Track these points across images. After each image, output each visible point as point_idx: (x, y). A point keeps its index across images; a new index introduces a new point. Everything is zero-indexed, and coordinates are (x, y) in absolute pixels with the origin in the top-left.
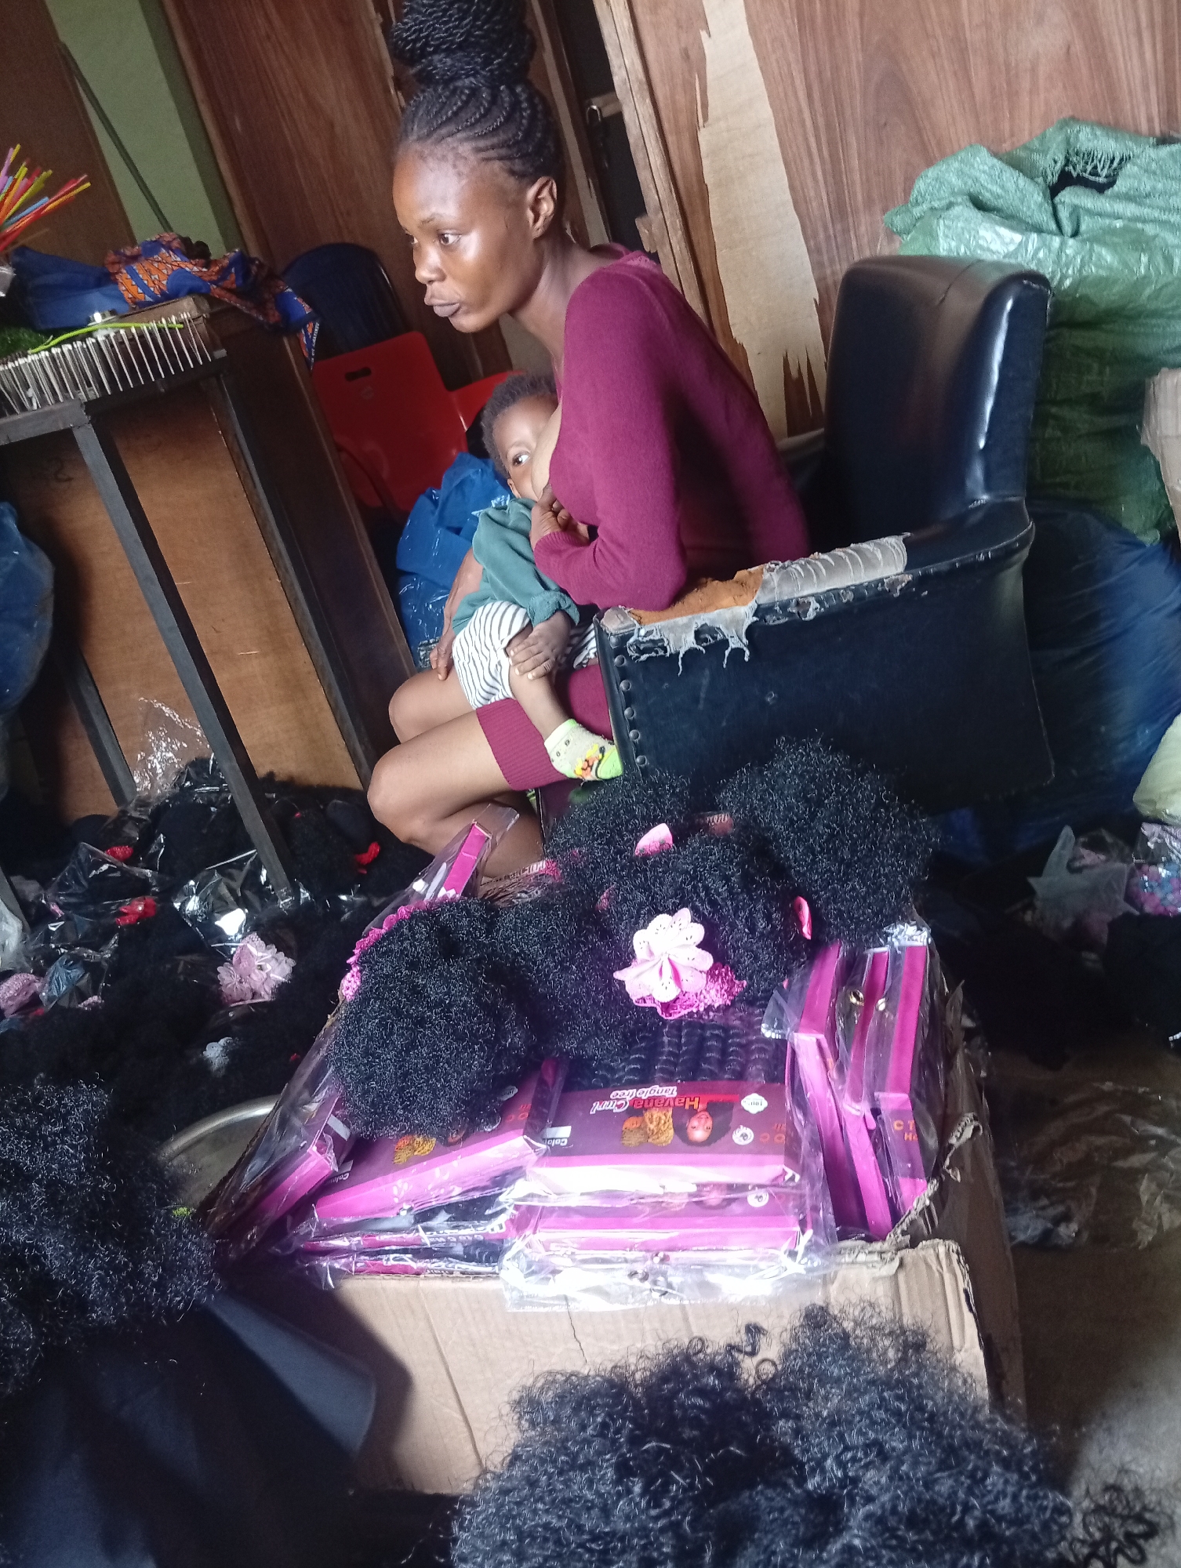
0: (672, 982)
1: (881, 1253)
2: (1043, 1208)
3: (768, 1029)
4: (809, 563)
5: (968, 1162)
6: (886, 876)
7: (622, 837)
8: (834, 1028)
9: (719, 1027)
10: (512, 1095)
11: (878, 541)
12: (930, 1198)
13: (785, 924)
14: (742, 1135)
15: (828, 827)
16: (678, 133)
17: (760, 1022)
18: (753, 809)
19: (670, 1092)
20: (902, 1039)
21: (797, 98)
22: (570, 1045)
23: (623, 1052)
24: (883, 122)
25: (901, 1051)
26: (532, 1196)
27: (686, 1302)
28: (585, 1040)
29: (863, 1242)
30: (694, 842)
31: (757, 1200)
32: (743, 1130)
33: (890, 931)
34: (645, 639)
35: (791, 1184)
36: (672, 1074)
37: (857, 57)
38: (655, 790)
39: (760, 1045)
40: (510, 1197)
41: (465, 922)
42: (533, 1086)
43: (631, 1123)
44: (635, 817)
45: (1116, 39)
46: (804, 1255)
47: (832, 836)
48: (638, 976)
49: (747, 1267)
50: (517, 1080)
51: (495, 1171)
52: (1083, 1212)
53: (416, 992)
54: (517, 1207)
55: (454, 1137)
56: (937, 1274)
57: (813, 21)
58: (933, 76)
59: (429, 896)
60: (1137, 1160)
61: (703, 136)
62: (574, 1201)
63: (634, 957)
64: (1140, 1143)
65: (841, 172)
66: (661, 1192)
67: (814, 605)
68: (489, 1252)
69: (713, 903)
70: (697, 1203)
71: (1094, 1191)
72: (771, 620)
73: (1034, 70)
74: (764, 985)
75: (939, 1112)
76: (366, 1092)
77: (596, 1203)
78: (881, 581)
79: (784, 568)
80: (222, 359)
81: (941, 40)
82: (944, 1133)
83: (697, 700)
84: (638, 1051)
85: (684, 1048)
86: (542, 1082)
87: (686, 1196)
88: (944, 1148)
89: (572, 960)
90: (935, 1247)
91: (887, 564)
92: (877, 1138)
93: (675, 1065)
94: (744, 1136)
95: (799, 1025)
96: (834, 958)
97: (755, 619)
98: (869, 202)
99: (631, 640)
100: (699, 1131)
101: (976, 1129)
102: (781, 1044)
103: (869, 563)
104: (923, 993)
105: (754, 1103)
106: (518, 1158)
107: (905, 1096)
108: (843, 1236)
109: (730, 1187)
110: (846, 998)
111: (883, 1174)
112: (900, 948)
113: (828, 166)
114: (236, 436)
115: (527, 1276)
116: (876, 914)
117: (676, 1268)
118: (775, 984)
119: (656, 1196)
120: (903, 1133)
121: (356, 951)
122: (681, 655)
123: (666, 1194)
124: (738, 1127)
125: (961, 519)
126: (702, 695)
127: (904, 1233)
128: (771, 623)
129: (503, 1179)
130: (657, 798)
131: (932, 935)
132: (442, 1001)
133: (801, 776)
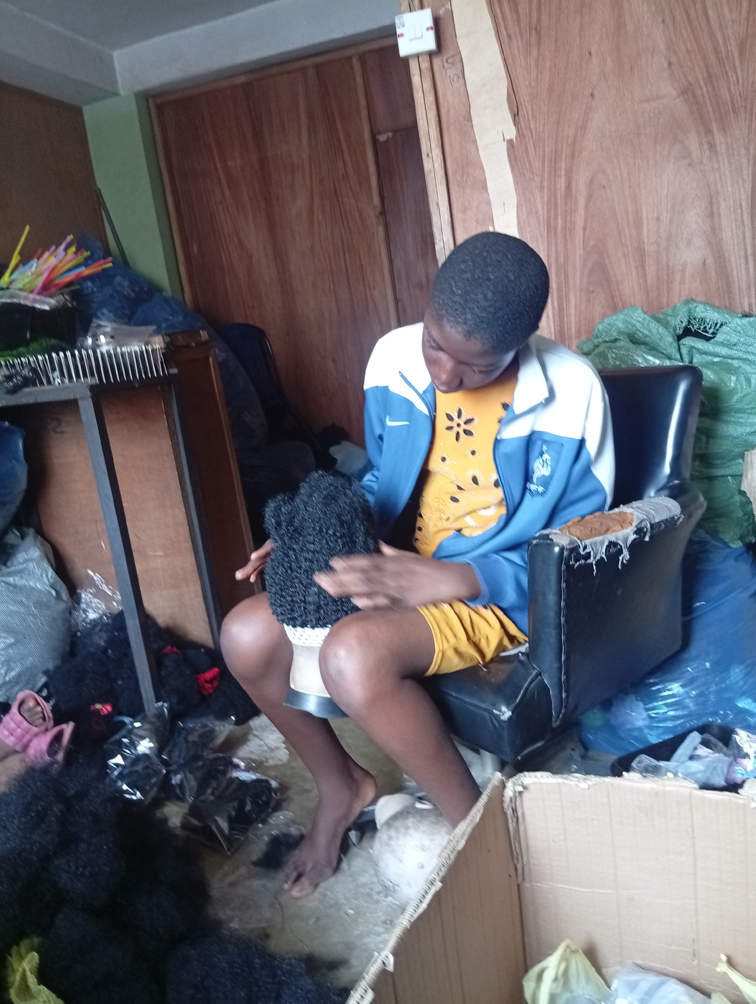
24: (591, 290)
37: (580, 252)
45: (733, 259)
57: (556, 229)
58: (624, 268)
65: (564, 315)
73: (683, 271)
80: (174, 375)
81: (630, 248)
98: (579, 334)
113: (556, 311)
114: (174, 421)
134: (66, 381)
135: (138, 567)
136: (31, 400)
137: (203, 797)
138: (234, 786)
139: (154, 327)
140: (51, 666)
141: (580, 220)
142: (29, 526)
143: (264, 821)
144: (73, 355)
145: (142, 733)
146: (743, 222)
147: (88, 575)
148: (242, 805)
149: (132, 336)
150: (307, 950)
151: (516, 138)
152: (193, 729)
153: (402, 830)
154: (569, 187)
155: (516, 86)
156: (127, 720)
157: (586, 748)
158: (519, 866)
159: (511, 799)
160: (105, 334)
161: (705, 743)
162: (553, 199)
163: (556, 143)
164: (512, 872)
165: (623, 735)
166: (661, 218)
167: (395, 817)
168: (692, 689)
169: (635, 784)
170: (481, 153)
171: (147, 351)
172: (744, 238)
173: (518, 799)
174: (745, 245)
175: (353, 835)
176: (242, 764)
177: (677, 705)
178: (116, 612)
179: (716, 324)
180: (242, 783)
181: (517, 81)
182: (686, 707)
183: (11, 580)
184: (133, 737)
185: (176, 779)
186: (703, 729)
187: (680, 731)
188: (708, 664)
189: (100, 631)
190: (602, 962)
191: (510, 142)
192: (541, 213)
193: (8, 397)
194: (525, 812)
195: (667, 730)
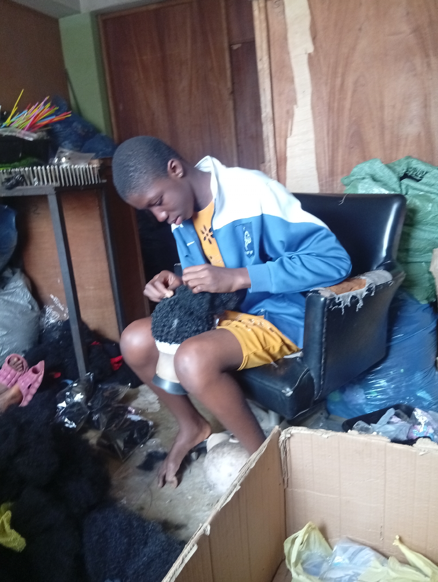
16: (280, 137)
21: (324, 134)
37: (346, 124)
57: (333, 109)
58: (371, 134)
61: (289, 140)
65: (334, 161)
73: (406, 139)
80: (105, 183)
81: (376, 123)
114: (103, 210)
134: (41, 183)
135: (79, 295)
136: (20, 194)
137: (109, 429)
138: (128, 423)
139: (93, 155)
140: (27, 348)
141: (347, 104)
142: (17, 267)
143: (144, 443)
144: (46, 169)
145: (77, 389)
147: (50, 298)
148: (132, 435)
149: (81, 158)
150: (164, 518)
151: (314, 52)
152: (107, 389)
153: (221, 454)
154: (342, 84)
155: (316, 20)
156: (69, 382)
157: (329, 413)
158: (286, 479)
159: (283, 441)
160: (65, 157)
161: (397, 415)
162: (333, 91)
163: (337, 57)
164: (281, 482)
165: (351, 407)
166: (396, 106)
167: (217, 446)
168: (392, 384)
169: (354, 437)
170: (292, 61)
171: (89, 168)
173: (287, 441)
175: (194, 455)
176: (133, 411)
177: (383, 392)
178: (66, 320)
179: (423, 172)
180: (133, 422)
182: (387, 394)
183: (6, 298)
184: (72, 392)
185: (95, 417)
186: (396, 407)
187: (383, 407)
188: (402, 370)
189: (56, 330)
190: (329, 535)
191: (310, 54)
192: (325, 99)
193: (7, 191)
194: (291, 448)
195: (376, 406)
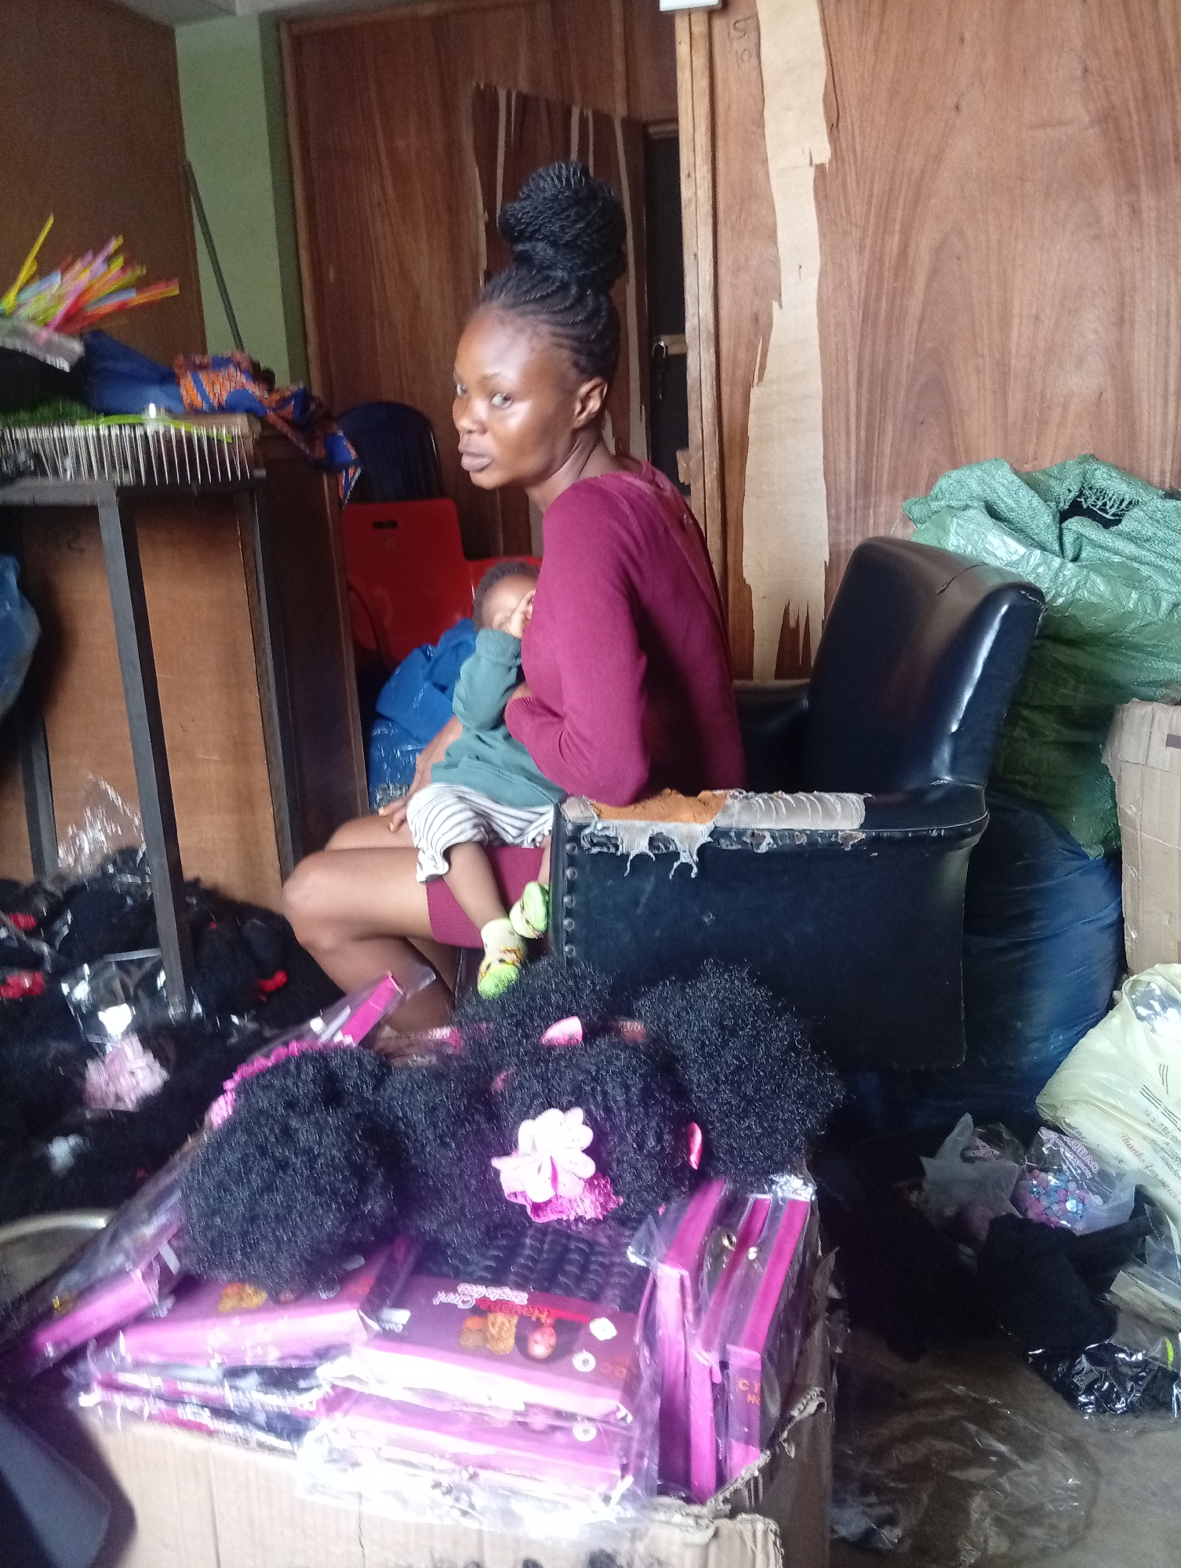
0: (549, 1183)
1: (697, 1517)
2: (871, 1506)
3: (633, 1253)
4: (772, 799)
5: (805, 1439)
6: (783, 1121)
7: (532, 1020)
8: (700, 1267)
9: (584, 1241)
10: (355, 1265)
11: (840, 794)
12: (760, 1470)
13: (675, 1149)
14: (583, 1361)
15: (738, 1058)
16: (733, 385)
17: (627, 1245)
18: (668, 1023)
19: (520, 1298)
20: (766, 1294)
21: (847, 382)
22: (429, 1225)
23: (482, 1246)
24: (921, 419)
25: (762, 1306)
26: (351, 1378)
27: (485, 1528)
28: (447, 1223)
29: (681, 1502)
30: (602, 1043)
31: (584, 1433)
32: (586, 1355)
33: (776, 1179)
34: (600, 834)
35: (622, 1424)
36: (526, 1279)
37: (909, 357)
38: (576, 983)
39: (622, 1269)
40: (327, 1373)
41: (355, 1073)
42: (380, 1262)
43: (472, 1323)
44: (550, 1004)
45: (1145, 397)
46: (619, 1503)
47: (739, 1068)
48: (515, 1168)
49: (556, 1503)
50: (367, 1250)
51: (321, 1344)
52: (909, 1519)
53: (287, 1133)
54: (334, 1387)
55: (287, 1295)
56: (750, 1552)
57: (876, 317)
59: (324, 1038)
60: (974, 1474)
61: (755, 393)
62: (396, 1393)
63: (516, 1147)
64: (980, 1457)
65: (872, 455)
66: (486, 1403)
67: (768, 839)
68: (291, 1427)
69: (608, 1110)
70: (523, 1424)
71: (925, 1498)
72: (724, 844)
73: (1065, 406)
74: (640, 1207)
75: (787, 1379)
76: (208, 1227)
77: (416, 1400)
78: (836, 832)
79: (746, 798)
80: (260, 480)
81: (988, 360)
82: (787, 1404)
83: (636, 904)
84: (498, 1248)
85: (545, 1256)
86: (392, 1259)
87: (511, 1413)
88: (785, 1418)
89: (454, 1136)
90: (752, 1522)
91: (844, 817)
92: (720, 1393)
93: (531, 1270)
94: (585, 1362)
95: (666, 1256)
96: (717, 1193)
97: (710, 839)
98: (893, 488)
99: (587, 831)
100: (540, 1346)
101: (820, 1406)
102: (644, 1273)
103: (828, 813)
104: (796, 1249)
105: (603, 1329)
106: (347, 1335)
107: (756, 1355)
108: (663, 1491)
109: (559, 1414)
110: (719, 1238)
111: (718, 1434)
112: (783, 1199)
113: (863, 448)
114: (254, 552)
115: (325, 1462)
116: (766, 1158)
117: (483, 1489)
118: (651, 1207)
119: (482, 1407)
120: (745, 1393)
121: (237, 1077)
122: (631, 858)
123: (491, 1407)
124: (580, 1350)
125: (921, 793)
126: (643, 900)
127: (726, 1501)
128: (724, 847)
129: (324, 1354)
130: (576, 992)
131: (817, 1193)
132: (311, 1149)
133: (722, 1002)
134: (84, 473)
135: (173, 776)
136: (27, 500)
141: (914, 307)
146: (1167, 339)
151: (830, 162)
155: (840, 79)
162: (876, 268)
163: (892, 179)
166: (1042, 317)
170: (773, 182)
172: (1166, 366)
174: (1166, 376)
179: (1122, 502)
181: (841, 69)
191: (820, 168)
192: (856, 288)
